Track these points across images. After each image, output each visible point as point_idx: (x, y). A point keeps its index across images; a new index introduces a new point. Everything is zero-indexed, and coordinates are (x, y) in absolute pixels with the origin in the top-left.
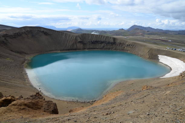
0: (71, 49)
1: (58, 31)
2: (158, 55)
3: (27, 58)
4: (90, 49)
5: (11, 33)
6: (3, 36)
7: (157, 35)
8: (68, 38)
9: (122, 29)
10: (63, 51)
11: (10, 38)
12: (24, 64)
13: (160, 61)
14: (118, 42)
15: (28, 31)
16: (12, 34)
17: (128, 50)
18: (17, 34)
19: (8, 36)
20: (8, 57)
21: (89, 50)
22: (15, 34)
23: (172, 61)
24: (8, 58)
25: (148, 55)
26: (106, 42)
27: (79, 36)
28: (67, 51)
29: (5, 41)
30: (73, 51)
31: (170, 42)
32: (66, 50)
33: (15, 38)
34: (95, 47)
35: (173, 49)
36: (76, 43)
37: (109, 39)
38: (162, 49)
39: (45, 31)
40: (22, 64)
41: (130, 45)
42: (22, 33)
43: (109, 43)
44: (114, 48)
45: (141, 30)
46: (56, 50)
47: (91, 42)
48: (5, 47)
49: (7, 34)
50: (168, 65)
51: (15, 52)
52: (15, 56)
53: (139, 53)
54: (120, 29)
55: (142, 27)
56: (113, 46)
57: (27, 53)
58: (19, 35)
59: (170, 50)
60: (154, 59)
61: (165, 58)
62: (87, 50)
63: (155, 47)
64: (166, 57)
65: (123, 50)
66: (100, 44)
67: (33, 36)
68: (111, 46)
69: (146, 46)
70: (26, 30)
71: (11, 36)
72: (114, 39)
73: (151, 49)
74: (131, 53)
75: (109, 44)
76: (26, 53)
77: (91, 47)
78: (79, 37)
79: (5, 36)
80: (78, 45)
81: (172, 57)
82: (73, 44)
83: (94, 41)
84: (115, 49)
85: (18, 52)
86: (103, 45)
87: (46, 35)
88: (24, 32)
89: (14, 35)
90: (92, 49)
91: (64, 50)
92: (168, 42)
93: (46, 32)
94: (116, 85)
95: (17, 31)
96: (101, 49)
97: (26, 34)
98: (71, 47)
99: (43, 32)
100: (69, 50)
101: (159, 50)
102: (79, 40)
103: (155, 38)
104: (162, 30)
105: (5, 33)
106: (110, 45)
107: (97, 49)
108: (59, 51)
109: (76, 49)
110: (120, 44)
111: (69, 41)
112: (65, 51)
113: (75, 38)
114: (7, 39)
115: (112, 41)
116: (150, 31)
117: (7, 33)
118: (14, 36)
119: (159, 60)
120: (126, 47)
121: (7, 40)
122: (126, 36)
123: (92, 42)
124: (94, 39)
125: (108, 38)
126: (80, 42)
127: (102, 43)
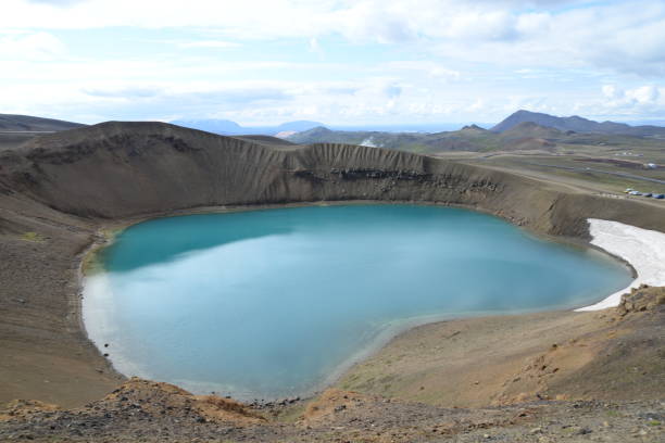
0: (269, 202)
1: (223, 138)
2: (590, 221)
3: (100, 234)
4: (334, 199)
5: (59, 146)
6: (28, 157)
7: (607, 145)
8: (257, 161)
9: (474, 127)
10: (238, 208)
11: (53, 163)
12: (86, 253)
13: (593, 242)
14: (440, 171)
15: (116, 136)
16: (60, 150)
17: (475, 204)
18: (79, 147)
19: (46, 157)
20: (31, 230)
21: (332, 203)
22: (71, 147)
23: (641, 243)
24: (30, 234)
25: (551, 217)
26: (397, 173)
27: (296, 153)
28: (252, 208)
29: (34, 173)
30: (273, 206)
31: (651, 168)
32: (248, 204)
33: (70, 161)
34: (354, 194)
35: (650, 196)
36: (285, 179)
37: (407, 160)
38: (604, 195)
39: (177, 137)
40: (77, 253)
41: (483, 184)
42: (98, 145)
43: (406, 176)
44: (426, 196)
45: (544, 127)
46: (213, 204)
47: (340, 176)
48: (29, 193)
49: (42, 150)
50: (624, 258)
51: (66, 212)
52: (60, 224)
53: (517, 211)
54: (467, 127)
55: (547, 116)
56: (423, 189)
57: (105, 214)
58: (84, 153)
59: (638, 200)
60: (574, 234)
61: (613, 232)
62: (323, 204)
63: (577, 188)
64: (617, 225)
65: (457, 203)
66: (372, 182)
67: (133, 154)
68: (415, 189)
69: (545, 185)
70: (112, 135)
71: (59, 154)
72: (427, 162)
73: (562, 199)
74: (488, 211)
75: (407, 180)
76: (102, 217)
77: (341, 190)
78: (299, 157)
79: (38, 156)
80: (291, 186)
81: (642, 227)
82: (275, 184)
83: (351, 171)
84: (430, 200)
85: (73, 212)
86: (384, 183)
87: (182, 150)
88: (104, 142)
89: (68, 153)
90: (343, 199)
91: (240, 204)
92: (643, 168)
93: (180, 140)
94: (396, 337)
95: (80, 139)
96: (377, 199)
97: (110, 149)
98: (265, 192)
99: (171, 139)
100: (258, 203)
101: (594, 198)
102: (297, 169)
103: (593, 158)
104: (625, 126)
105: (37, 146)
106: (411, 183)
107: (363, 198)
108: (223, 207)
109: (283, 201)
110: (449, 178)
111: (260, 172)
112: (245, 208)
113: (281, 160)
114: (41, 166)
115: (417, 168)
116: (577, 131)
117: (44, 147)
118: (66, 157)
119: (591, 238)
120: (468, 191)
121: (40, 171)
122: (485, 150)
123: (343, 173)
124: (352, 164)
125: (403, 159)
126: (299, 174)
127: (381, 176)
